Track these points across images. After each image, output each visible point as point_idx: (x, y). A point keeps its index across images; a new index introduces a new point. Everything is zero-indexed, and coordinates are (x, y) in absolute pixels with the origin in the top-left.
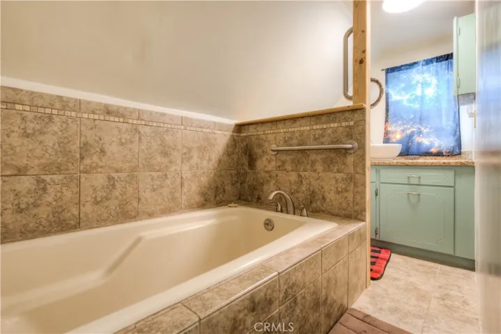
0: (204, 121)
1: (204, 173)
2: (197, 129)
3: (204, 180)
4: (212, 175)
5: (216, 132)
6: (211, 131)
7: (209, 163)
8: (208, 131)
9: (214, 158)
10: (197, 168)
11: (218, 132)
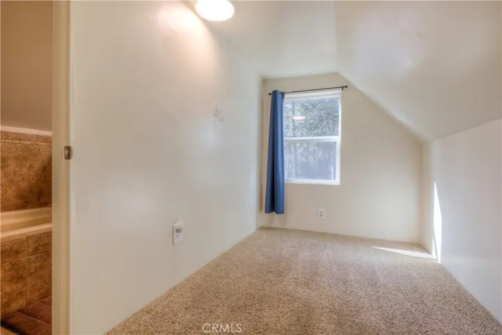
0: (24, 134)
1: (23, 179)
2: (14, 142)
3: (24, 185)
4: (35, 181)
5: (38, 143)
6: (32, 143)
7: (30, 170)
8: (29, 143)
9: (36, 166)
10: (15, 174)
11: (42, 144)
